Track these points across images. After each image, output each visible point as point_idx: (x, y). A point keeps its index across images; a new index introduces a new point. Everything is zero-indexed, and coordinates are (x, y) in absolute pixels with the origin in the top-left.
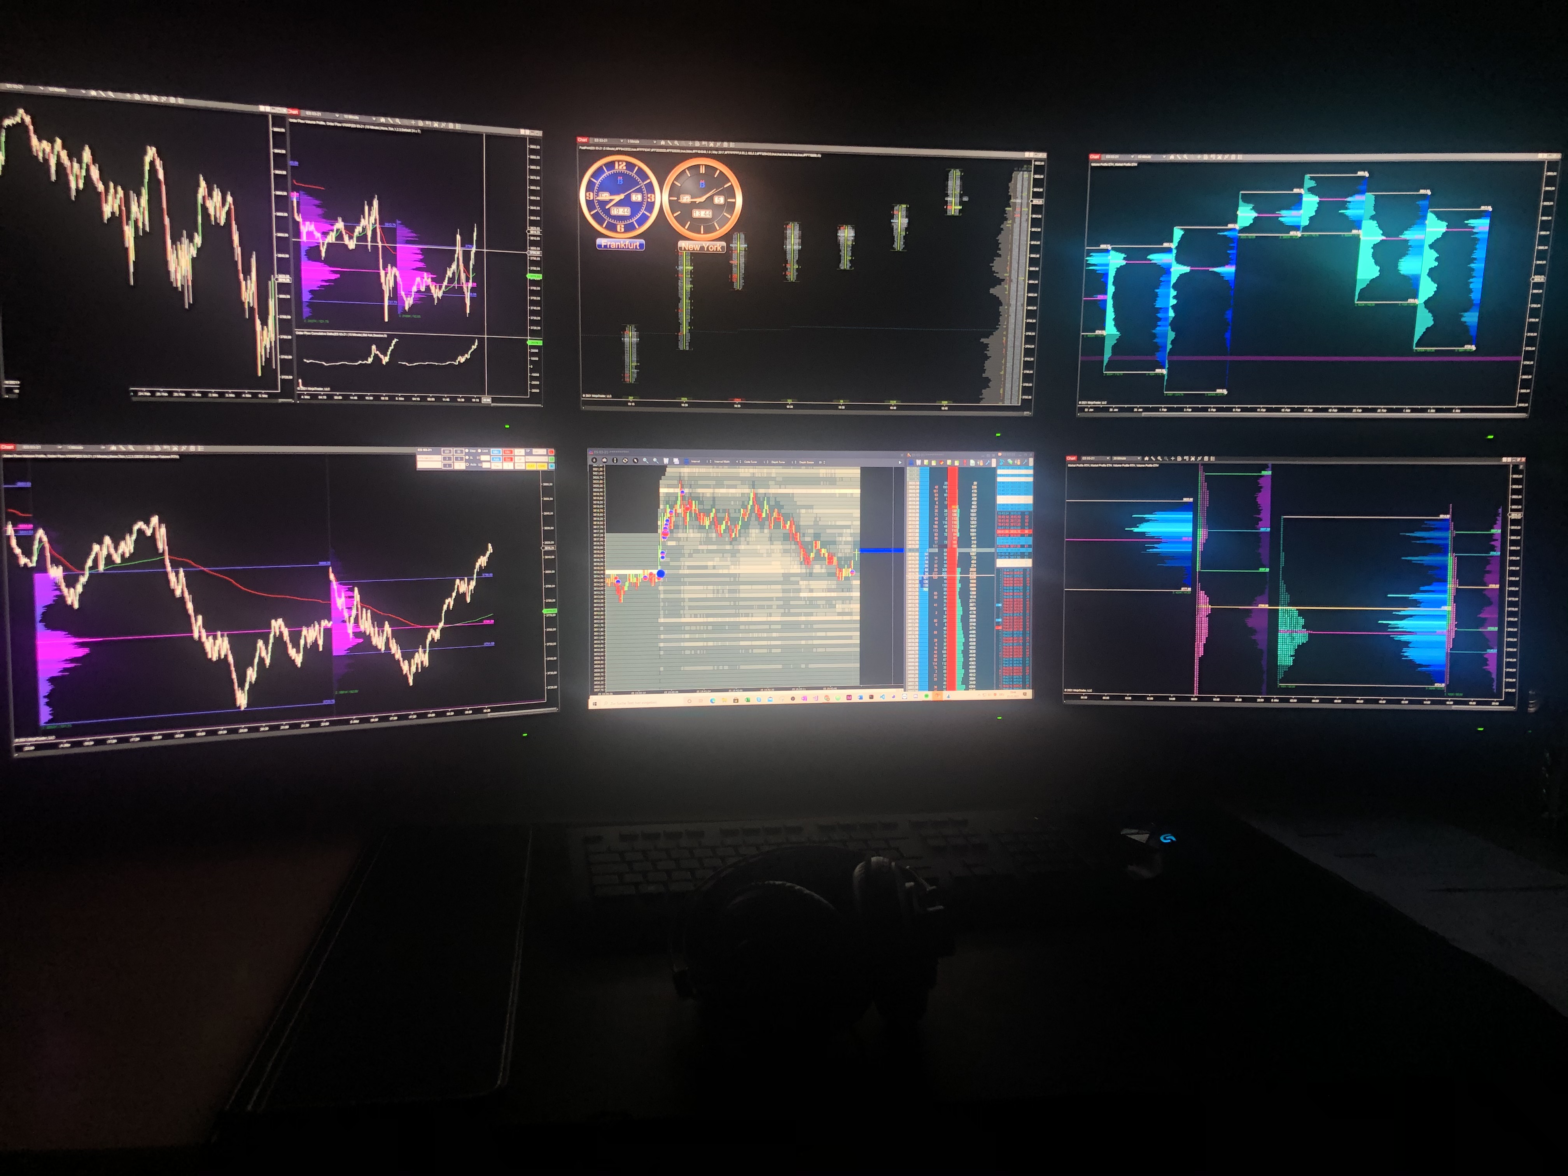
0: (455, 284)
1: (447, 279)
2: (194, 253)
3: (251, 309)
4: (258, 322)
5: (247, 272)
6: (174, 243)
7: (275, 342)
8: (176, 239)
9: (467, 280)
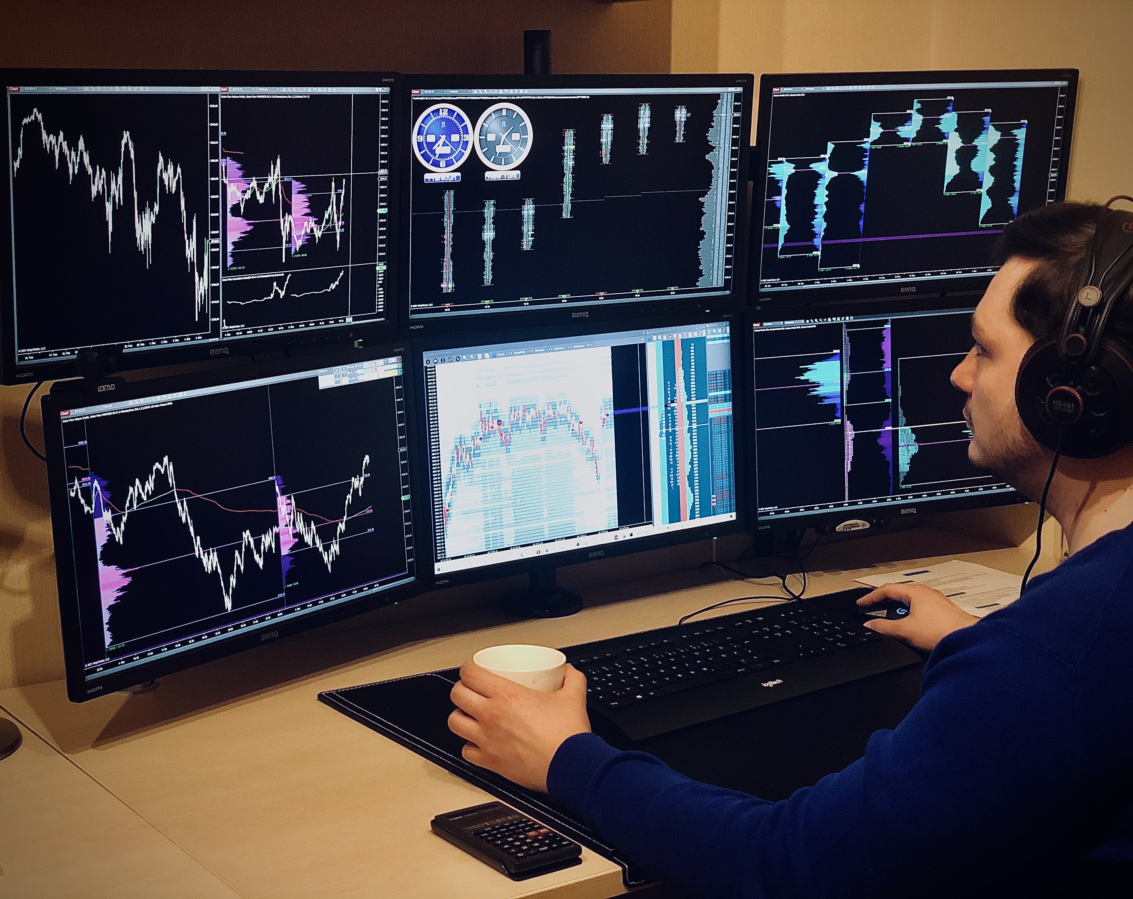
0: (330, 224)
1: (325, 220)
2: (153, 219)
3: (192, 263)
4: (196, 274)
5: (190, 232)
6: (140, 213)
7: (208, 290)
8: (142, 210)
9: (338, 220)
